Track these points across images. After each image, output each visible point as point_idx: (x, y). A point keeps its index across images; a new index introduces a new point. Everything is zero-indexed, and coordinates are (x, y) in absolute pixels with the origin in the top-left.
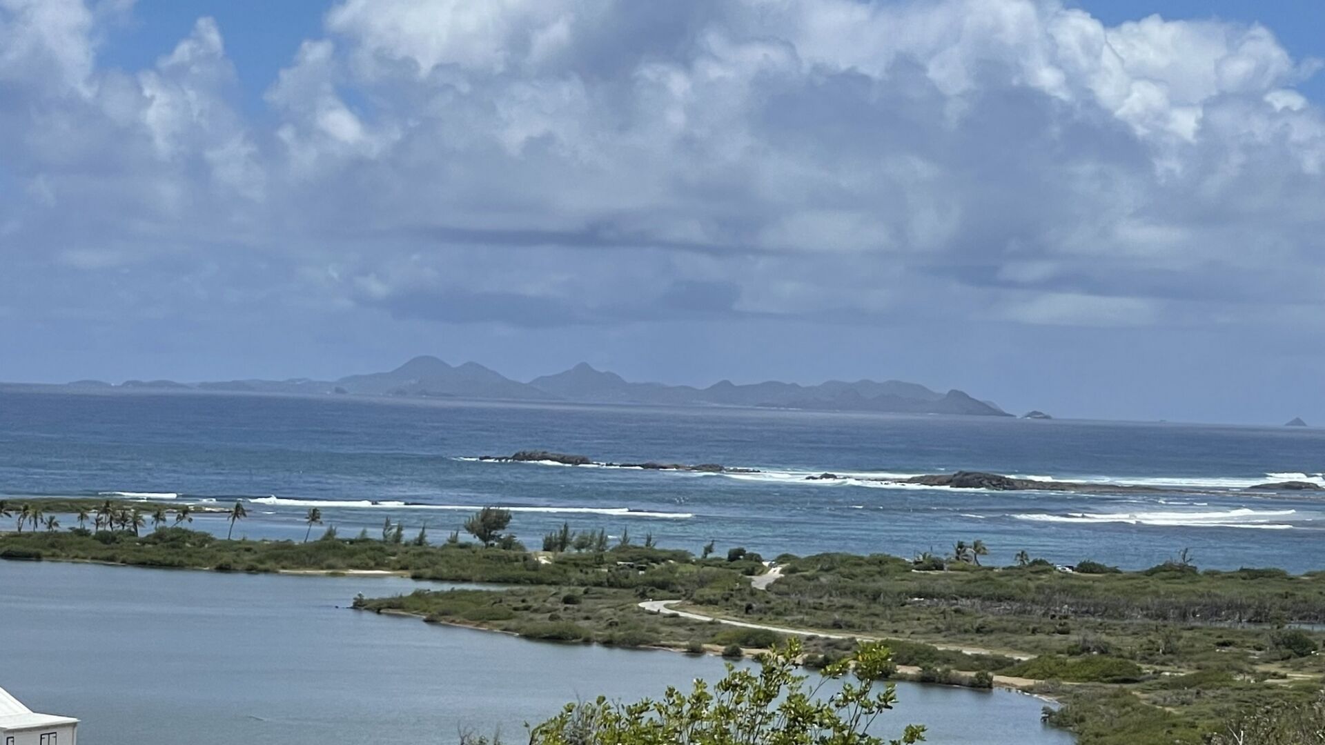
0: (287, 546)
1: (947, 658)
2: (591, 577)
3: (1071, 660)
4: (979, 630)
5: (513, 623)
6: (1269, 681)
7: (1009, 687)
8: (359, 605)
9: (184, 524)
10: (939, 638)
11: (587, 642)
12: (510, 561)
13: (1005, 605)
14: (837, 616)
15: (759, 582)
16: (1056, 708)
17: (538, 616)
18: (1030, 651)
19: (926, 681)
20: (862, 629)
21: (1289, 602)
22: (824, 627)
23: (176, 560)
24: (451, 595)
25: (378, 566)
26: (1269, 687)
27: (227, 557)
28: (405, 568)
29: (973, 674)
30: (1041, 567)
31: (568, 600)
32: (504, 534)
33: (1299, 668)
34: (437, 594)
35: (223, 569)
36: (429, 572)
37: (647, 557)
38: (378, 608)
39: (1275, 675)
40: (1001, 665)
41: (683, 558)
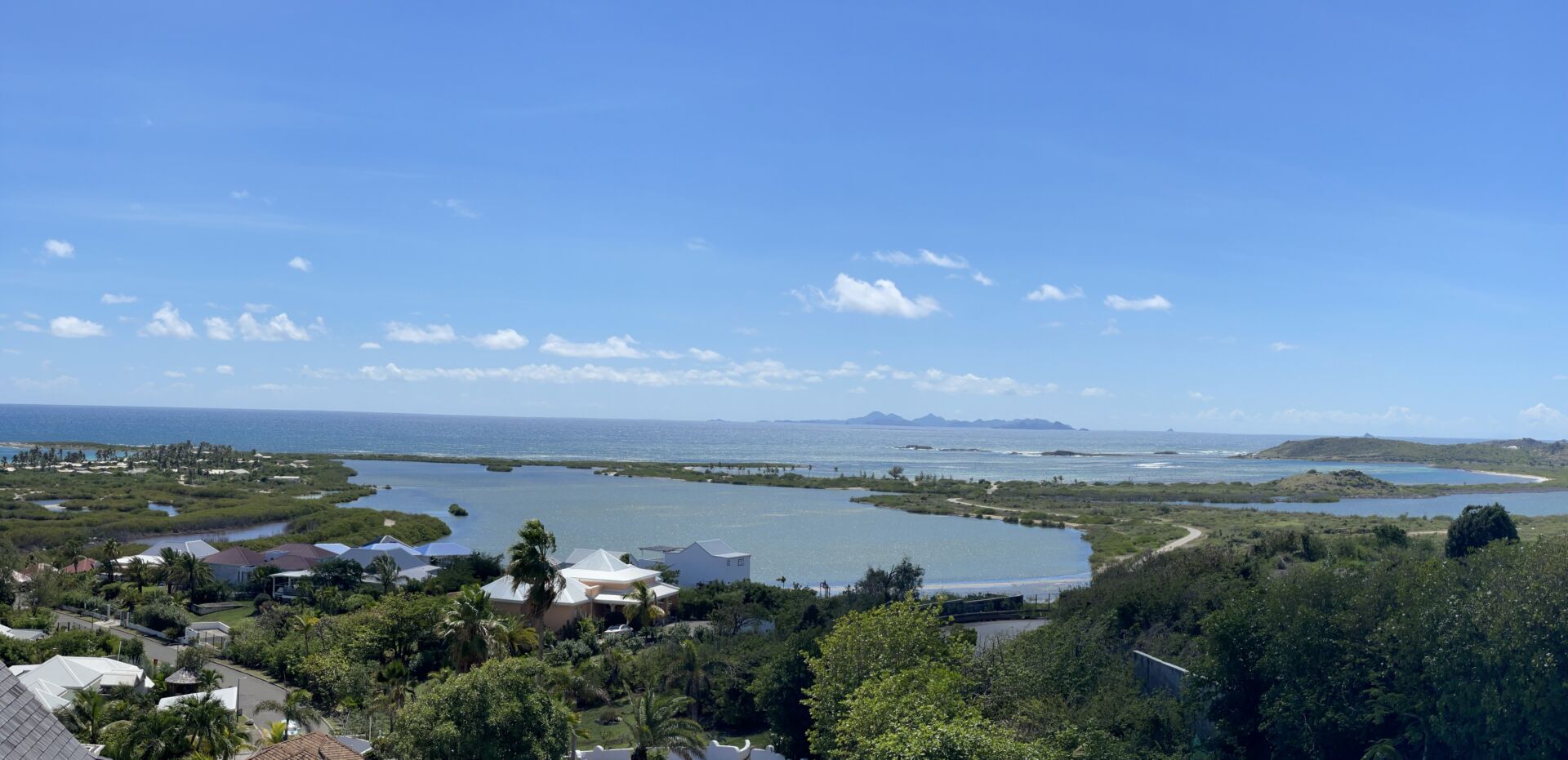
0: (828, 480)
1: (1051, 518)
2: (931, 490)
3: (1090, 517)
4: (1062, 507)
5: (904, 507)
6: (1156, 522)
7: (1070, 527)
8: (852, 500)
9: (793, 472)
10: (1048, 510)
11: (929, 513)
12: (904, 484)
13: (1071, 498)
14: (1015, 503)
15: (989, 492)
16: (1085, 534)
17: (912, 504)
18: (1077, 514)
19: (1044, 525)
20: (1023, 508)
21: (1164, 494)
22: (1010, 507)
23: (791, 484)
24: (883, 496)
25: (859, 486)
26: (1156, 525)
27: (808, 483)
28: (868, 487)
29: (1058, 523)
30: (1083, 484)
31: (923, 499)
32: (901, 475)
33: (1166, 518)
34: (878, 496)
35: (807, 487)
36: (876, 488)
37: (951, 483)
38: (858, 501)
39: (1158, 520)
40: (1068, 519)
41: (963, 482)
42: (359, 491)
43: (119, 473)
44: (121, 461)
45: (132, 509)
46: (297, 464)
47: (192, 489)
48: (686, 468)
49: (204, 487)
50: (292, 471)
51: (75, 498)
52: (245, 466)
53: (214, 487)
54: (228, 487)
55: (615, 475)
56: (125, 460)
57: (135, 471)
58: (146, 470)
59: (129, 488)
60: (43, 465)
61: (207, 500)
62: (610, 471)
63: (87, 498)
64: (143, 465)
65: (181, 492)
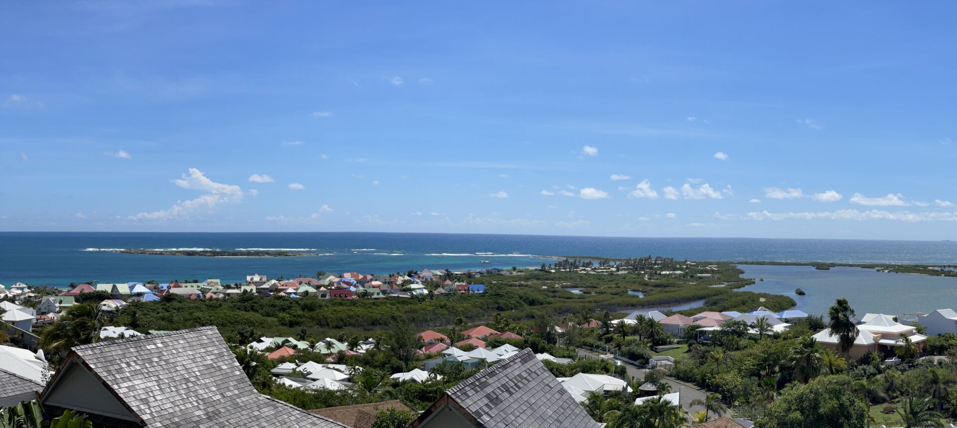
42: (746, 282)
43: (612, 274)
44: (613, 267)
45: (620, 293)
46: (710, 267)
47: (653, 283)
48: (930, 268)
49: (659, 281)
50: (707, 272)
51: (588, 287)
52: (681, 269)
53: (664, 281)
54: (671, 281)
55: (888, 272)
56: (615, 266)
57: (620, 273)
58: (626, 272)
59: (617, 282)
60: (570, 269)
61: (660, 289)
62: (885, 269)
63: (594, 287)
64: (624, 269)
65: (646, 284)
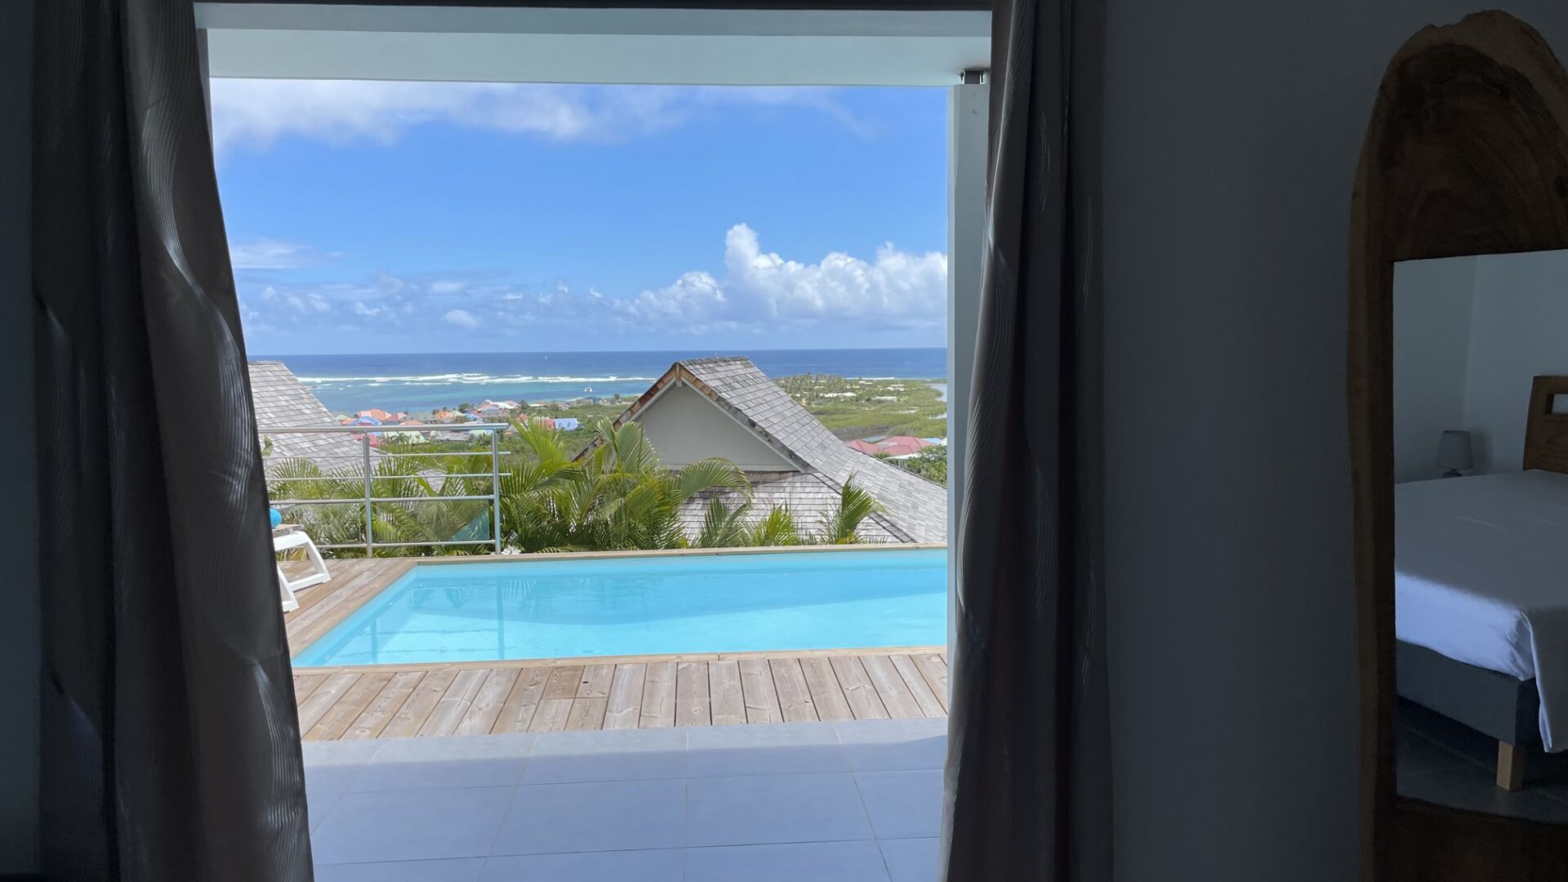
46: (894, 387)
49: (822, 407)
50: (890, 393)
52: (853, 390)
53: (829, 406)
54: (840, 406)
